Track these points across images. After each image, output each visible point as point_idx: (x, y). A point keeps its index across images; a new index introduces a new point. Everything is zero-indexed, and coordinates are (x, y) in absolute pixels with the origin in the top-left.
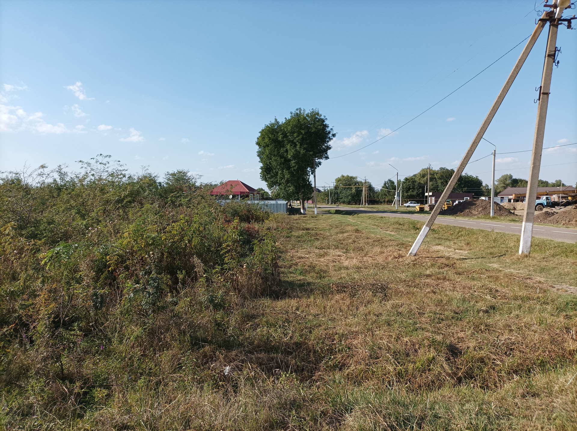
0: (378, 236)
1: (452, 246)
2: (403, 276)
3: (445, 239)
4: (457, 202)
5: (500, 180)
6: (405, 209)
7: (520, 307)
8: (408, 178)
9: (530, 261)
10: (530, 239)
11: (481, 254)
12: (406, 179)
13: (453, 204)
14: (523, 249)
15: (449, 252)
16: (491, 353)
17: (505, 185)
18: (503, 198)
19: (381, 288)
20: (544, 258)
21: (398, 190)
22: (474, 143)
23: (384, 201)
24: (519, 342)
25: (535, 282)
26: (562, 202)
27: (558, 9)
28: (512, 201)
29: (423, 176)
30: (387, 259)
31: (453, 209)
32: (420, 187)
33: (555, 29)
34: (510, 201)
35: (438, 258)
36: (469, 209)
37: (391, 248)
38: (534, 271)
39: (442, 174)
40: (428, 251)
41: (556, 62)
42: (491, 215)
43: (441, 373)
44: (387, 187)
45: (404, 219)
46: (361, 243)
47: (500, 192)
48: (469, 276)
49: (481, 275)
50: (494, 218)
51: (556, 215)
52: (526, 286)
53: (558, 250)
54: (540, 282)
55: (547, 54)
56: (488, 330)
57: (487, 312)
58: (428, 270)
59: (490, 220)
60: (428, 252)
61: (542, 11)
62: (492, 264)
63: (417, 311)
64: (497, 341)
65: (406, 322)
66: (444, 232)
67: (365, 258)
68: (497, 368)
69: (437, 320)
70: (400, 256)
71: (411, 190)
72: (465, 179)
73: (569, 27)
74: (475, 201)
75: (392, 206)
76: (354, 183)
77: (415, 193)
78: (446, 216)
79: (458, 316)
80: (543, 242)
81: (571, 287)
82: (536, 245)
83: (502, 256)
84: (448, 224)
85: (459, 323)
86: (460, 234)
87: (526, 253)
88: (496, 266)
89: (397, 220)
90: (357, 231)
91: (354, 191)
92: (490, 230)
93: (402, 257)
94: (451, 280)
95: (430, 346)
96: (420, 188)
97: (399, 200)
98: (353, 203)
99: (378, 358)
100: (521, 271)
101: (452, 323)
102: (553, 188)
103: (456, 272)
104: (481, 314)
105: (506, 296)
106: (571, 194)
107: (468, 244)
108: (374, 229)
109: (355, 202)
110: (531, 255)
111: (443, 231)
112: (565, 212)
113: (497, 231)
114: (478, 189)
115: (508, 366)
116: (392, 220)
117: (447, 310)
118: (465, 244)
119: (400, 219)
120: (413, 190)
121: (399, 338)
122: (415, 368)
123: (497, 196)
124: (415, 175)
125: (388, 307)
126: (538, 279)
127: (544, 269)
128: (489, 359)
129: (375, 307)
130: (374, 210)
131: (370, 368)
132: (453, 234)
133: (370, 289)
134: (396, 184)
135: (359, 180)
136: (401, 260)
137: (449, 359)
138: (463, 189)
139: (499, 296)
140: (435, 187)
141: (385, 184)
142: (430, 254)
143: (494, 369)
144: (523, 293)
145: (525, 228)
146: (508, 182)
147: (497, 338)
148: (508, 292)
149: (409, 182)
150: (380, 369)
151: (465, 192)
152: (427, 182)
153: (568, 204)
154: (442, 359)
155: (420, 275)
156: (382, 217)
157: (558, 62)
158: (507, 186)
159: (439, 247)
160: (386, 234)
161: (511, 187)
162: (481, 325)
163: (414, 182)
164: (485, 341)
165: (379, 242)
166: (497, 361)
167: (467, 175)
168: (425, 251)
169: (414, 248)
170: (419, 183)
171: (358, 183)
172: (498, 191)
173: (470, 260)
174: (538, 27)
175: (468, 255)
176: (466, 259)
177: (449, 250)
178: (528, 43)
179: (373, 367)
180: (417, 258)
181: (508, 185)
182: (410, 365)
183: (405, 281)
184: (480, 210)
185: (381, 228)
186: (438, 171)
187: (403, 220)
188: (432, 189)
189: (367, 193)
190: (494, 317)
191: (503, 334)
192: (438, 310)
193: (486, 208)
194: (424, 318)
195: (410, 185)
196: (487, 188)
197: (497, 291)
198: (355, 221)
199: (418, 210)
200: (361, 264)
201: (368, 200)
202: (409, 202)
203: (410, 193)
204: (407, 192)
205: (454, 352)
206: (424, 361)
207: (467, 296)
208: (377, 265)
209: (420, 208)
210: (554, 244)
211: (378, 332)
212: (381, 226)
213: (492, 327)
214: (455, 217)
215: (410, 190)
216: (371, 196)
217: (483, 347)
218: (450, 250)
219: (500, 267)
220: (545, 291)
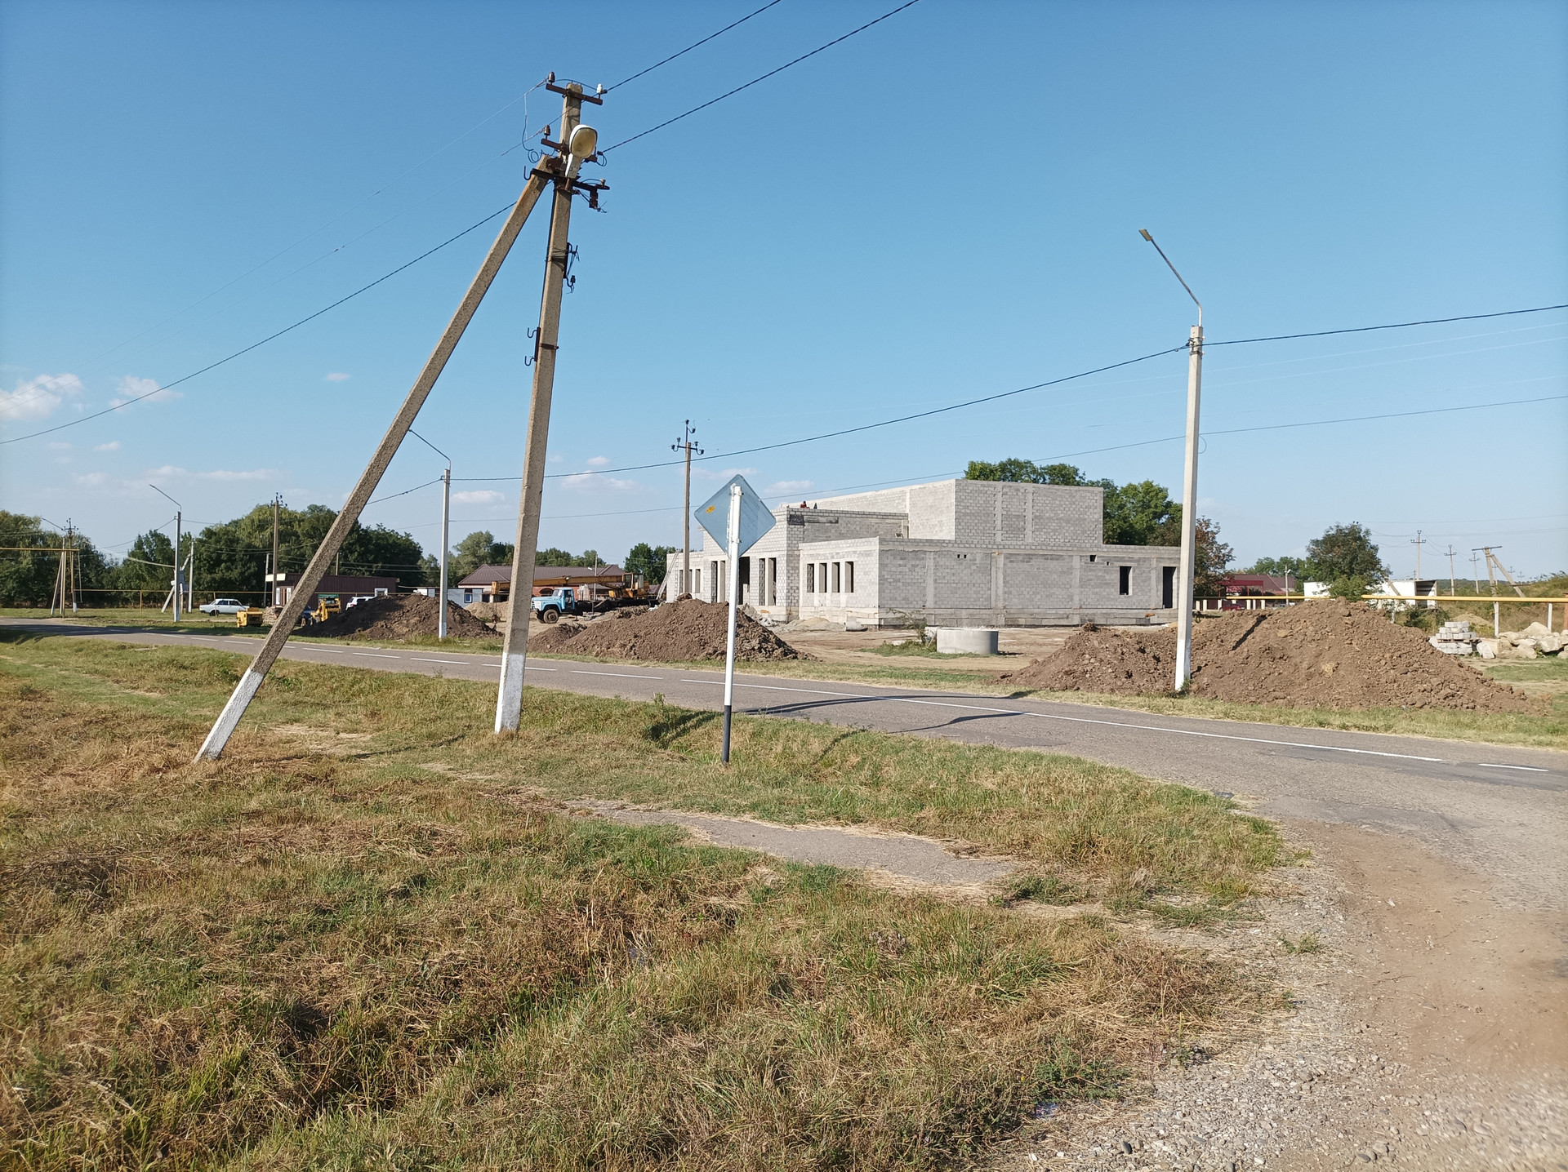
0: (102, 707)
1: (332, 724)
2: (173, 825)
3: (312, 704)
4: (355, 601)
5: (463, 547)
6: (205, 620)
7: (485, 866)
8: (214, 529)
9: (517, 750)
10: (518, 695)
11: (406, 739)
12: (209, 533)
13: (344, 604)
14: (503, 718)
15: (320, 741)
16: (405, 1003)
17: (476, 560)
18: (470, 590)
19: (92, 871)
20: (548, 738)
21: (181, 564)
22: (384, 447)
23: (136, 598)
24: (476, 958)
25: (524, 799)
26: (596, 603)
27: (571, 156)
28: (491, 598)
29: (262, 526)
30: (128, 777)
31: (343, 620)
32: (252, 558)
33: (565, 200)
34: (485, 598)
35: (288, 759)
36: (386, 619)
37: (141, 743)
38: (526, 771)
39: (316, 523)
40: (259, 741)
41: (570, 278)
42: (440, 636)
43: (263, 1096)
44: (145, 554)
45: (194, 649)
46: (41, 731)
47: (464, 576)
48: (366, 804)
49: (400, 797)
50: (446, 642)
51: (583, 631)
52: (504, 813)
53: (581, 716)
54: (536, 799)
55: (550, 254)
56: (403, 944)
57: (405, 893)
58: (254, 798)
59: (437, 649)
60: (261, 745)
61: (539, 152)
62: (430, 764)
63: (206, 927)
64: (423, 969)
65: (166, 966)
66: (314, 685)
67: (48, 782)
68: (417, 1043)
69: (263, 943)
70: (171, 764)
71: (223, 565)
72: (378, 539)
73: (593, 203)
74: (401, 599)
75: (163, 610)
76: (28, 538)
77: (235, 574)
78: (324, 639)
79: (325, 918)
80: (551, 699)
81: (599, 802)
82: (535, 708)
83: (456, 739)
84: (324, 663)
85: (328, 939)
86: (356, 687)
87: (511, 729)
88: (439, 767)
89: (172, 653)
90: (28, 693)
91: (26, 562)
92: (432, 675)
93: (177, 765)
94: (317, 821)
95: (235, 1024)
96: (250, 561)
97: (186, 596)
98: (25, 601)
99: (60, 1104)
100: (497, 775)
101: (308, 944)
102: (580, 568)
103: (334, 796)
104: (389, 902)
105: (455, 845)
106: (613, 585)
107: (373, 714)
108: (93, 684)
109: (31, 599)
110: (521, 733)
111: (311, 681)
112: (600, 626)
113: (450, 677)
114: (412, 568)
115: (445, 1028)
116: (158, 654)
117: (296, 909)
118: (366, 715)
119: (184, 650)
120: (229, 564)
121: (138, 1022)
122: (184, 1102)
123: (457, 587)
124: (236, 523)
125: (110, 930)
126: (533, 790)
127: (547, 764)
128: (399, 1022)
129: (61, 938)
130: (100, 625)
131: (25, 1143)
132: (337, 688)
133: (51, 882)
134: (174, 545)
135: (45, 527)
136: (172, 775)
137: (291, 1048)
138: (371, 567)
139: (439, 846)
140: (296, 560)
141: (139, 545)
142: (267, 751)
143: (409, 1048)
144: (497, 831)
145: (507, 667)
146: (484, 550)
147: (424, 959)
148: (461, 833)
149: (217, 542)
150: (63, 1138)
151: (378, 574)
152: (271, 545)
153: (608, 606)
154: (268, 1056)
155: (229, 817)
156: (123, 647)
157: (573, 280)
158: (480, 561)
159: (295, 730)
160: (130, 698)
161: (490, 565)
162: (386, 932)
163: (232, 541)
164: (393, 976)
165: (106, 724)
166: (420, 1023)
167: (384, 530)
168: (252, 743)
169: (216, 738)
170: (249, 545)
171: (42, 537)
172: (460, 573)
173: (375, 758)
174: (530, 187)
175: (372, 743)
176: (365, 756)
177: (320, 733)
178: (508, 221)
179: (36, 1139)
180: (224, 765)
181: (482, 559)
182: (168, 1096)
183: (178, 839)
184: (412, 621)
185: (118, 682)
186: (304, 514)
187: (194, 654)
188: (286, 565)
189: (76, 572)
190: (421, 903)
191: (438, 946)
192: (270, 911)
193: (428, 617)
194: (226, 942)
195: (222, 550)
196: (432, 565)
197: (434, 834)
198: (24, 662)
199: (245, 624)
200: (30, 803)
201: (77, 594)
202: (218, 601)
203: (220, 574)
204: (211, 571)
205: (307, 1025)
206: (216, 1074)
207: (356, 858)
208: (87, 801)
209: (250, 618)
210: (573, 703)
211: (63, 1018)
212: (116, 674)
213: (414, 933)
214: (346, 642)
215: (219, 566)
216: (90, 581)
217: (386, 992)
218: (325, 734)
219: (450, 769)
220: (544, 819)
